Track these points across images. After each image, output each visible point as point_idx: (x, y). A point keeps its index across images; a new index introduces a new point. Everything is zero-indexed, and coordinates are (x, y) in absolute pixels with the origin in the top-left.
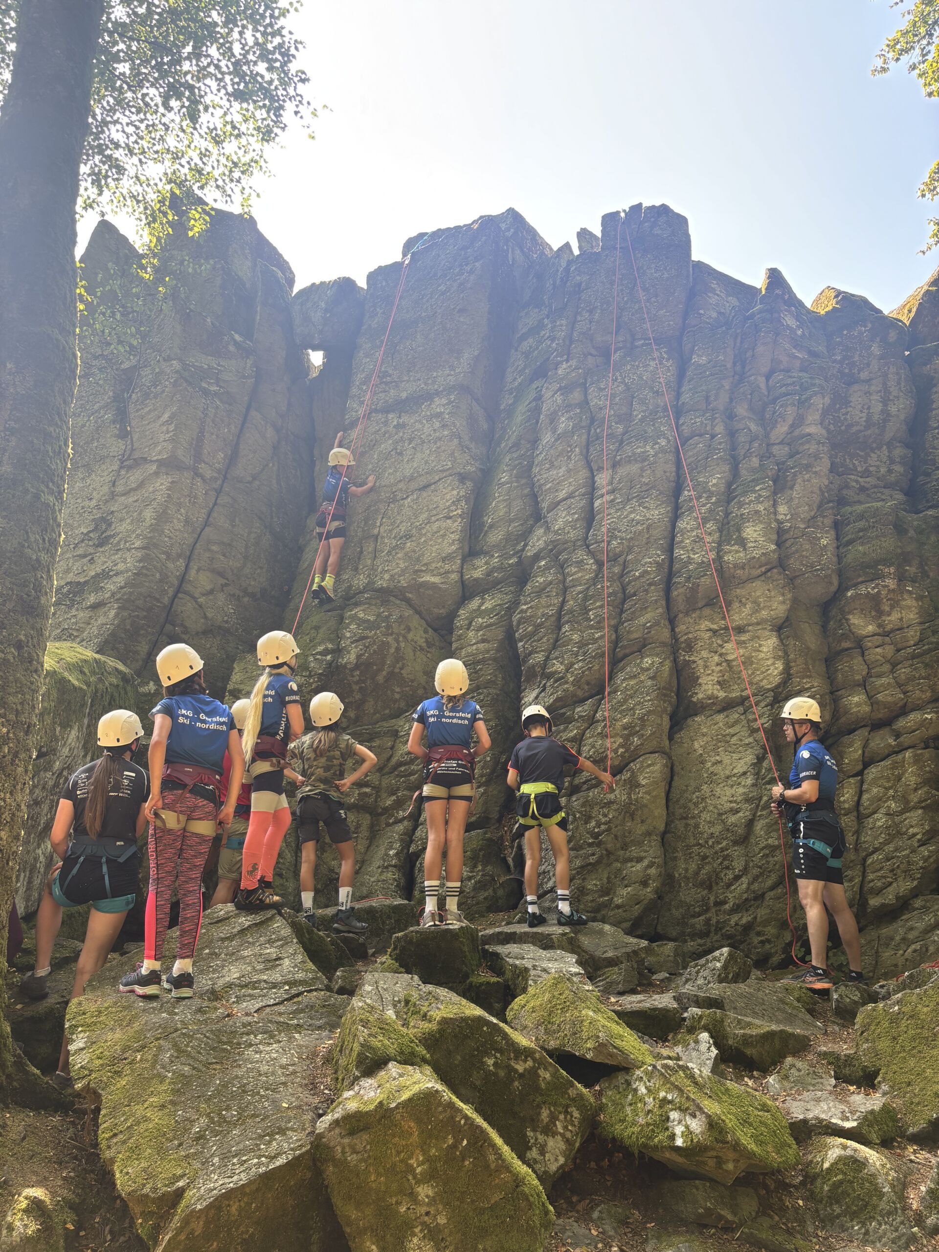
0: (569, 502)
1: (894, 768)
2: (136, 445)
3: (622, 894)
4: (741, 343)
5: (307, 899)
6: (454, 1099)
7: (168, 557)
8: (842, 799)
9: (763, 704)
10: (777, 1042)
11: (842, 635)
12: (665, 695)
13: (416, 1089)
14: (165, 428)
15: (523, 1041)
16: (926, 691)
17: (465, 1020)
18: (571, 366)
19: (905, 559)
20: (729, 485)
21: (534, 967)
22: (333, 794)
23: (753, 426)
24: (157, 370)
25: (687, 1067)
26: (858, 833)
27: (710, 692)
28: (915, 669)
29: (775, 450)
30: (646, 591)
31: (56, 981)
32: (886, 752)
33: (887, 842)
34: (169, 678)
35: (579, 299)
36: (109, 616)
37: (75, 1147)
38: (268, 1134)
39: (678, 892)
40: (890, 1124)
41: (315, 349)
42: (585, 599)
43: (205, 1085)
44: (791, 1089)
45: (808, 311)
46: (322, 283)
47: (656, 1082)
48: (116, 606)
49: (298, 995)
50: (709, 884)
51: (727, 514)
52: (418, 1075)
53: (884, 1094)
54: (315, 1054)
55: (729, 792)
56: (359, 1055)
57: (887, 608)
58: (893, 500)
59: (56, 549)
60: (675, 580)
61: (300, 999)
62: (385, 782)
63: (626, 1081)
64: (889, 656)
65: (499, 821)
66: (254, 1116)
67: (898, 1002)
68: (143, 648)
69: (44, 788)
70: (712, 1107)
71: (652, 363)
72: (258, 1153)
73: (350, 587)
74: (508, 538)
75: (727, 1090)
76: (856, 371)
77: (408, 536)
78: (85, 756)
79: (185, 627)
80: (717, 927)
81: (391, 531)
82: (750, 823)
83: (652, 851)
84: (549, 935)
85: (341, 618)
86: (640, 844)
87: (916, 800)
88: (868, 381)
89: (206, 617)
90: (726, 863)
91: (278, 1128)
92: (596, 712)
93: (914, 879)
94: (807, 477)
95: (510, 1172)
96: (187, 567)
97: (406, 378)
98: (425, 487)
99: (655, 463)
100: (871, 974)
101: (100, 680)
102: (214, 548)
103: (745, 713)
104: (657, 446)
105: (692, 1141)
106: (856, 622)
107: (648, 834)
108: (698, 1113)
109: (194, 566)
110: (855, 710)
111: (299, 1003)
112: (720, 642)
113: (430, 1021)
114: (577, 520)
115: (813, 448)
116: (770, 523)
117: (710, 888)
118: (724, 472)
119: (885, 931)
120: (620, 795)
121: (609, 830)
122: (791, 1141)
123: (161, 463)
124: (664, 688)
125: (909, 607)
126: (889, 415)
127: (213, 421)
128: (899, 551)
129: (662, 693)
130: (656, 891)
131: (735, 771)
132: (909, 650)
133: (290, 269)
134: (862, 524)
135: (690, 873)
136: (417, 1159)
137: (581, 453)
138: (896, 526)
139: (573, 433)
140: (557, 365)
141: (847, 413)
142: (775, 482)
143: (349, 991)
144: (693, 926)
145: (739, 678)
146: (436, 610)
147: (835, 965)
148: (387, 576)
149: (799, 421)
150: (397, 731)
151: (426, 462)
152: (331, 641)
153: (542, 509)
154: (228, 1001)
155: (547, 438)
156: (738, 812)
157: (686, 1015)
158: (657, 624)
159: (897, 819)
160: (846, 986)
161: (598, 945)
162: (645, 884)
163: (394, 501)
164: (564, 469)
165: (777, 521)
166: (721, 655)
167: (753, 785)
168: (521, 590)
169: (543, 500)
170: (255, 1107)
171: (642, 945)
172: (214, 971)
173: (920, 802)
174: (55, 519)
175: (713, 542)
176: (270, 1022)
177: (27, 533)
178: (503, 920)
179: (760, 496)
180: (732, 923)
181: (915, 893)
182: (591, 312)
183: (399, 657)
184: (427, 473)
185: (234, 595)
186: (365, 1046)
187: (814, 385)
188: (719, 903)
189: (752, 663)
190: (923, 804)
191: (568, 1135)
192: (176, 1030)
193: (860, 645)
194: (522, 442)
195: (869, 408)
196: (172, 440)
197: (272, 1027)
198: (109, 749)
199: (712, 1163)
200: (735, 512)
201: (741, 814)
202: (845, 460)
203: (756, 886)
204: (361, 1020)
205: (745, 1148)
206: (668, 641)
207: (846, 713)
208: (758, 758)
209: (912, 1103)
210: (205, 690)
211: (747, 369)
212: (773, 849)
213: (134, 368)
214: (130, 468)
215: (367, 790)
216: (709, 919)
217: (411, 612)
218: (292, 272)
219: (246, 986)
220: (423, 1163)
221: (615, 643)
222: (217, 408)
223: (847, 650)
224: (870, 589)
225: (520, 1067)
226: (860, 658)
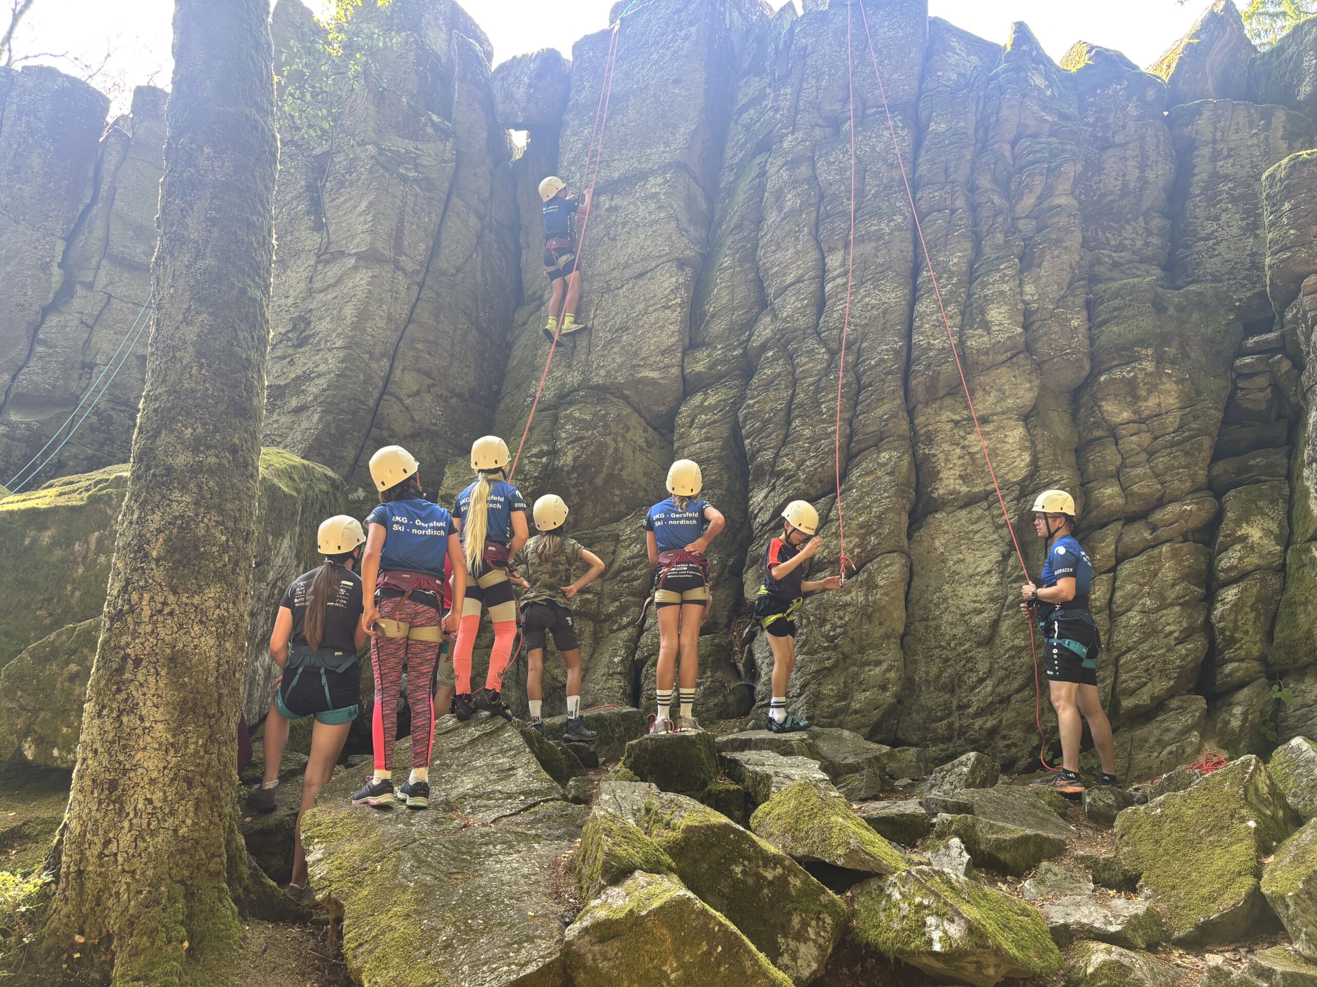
0: (797, 286)
1: (1150, 562)
2: (333, 238)
3: (860, 699)
4: (984, 107)
5: (535, 708)
6: (707, 907)
7: (372, 358)
8: (1093, 597)
9: (1008, 498)
10: (1031, 847)
11: (1094, 423)
12: (904, 492)
13: (667, 897)
14: (362, 219)
15: (771, 848)
16: (1186, 481)
17: (710, 827)
18: (797, 139)
19: (1164, 339)
20: (971, 264)
21: (777, 774)
22: (560, 600)
23: (996, 199)
24: (351, 156)
25: (943, 873)
26: (1110, 632)
27: (952, 487)
28: (1174, 458)
29: (1021, 224)
30: (883, 380)
31: (283, 793)
32: (1142, 546)
33: (1141, 641)
34: (383, 483)
35: (805, 64)
36: (312, 421)
37: (318, 958)
38: (516, 942)
39: (919, 696)
40: (1155, 929)
41: (518, 128)
42: (817, 391)
43: (449, 894)
44: (1048, 893)
45: (1058, 70)
46: (524, 56)
47: (910, 888)
48: (319, 409)
49: (534, 805)
50: (951, 687)
51: (969, 296)
52: (666, 884)
53: (1147, 898)
54: (556, 864)
55: (972, 591)
56: (604, 863)
57: (1144, 393)
58: (1152, 276)
59: (265, 347)
60: (914, 368)
61: (536, 809)
62: (608, 587)
63: (879, 886)
64: (1146, 445)
65: (728, 626)
66: (501, 924)
67: (1161, 805)
68: (350, 453)
69: (259, 599)
70: (971, 912)
71: (886, 133)
72: (508, 961)
73: (564, 385)
74: (731, 329)
75: (985, 895)
76: (1110, 134)
77: (624, 329)
78: (298, 566)
79: (392, 430)
80: (960, 731)
81: (605, 323)
82: (995, 624)
83: (891, 654)
84: (786, 741)
85: (556, 418)
86: (878, 647)
87: (1173, 596)
88: (1124, 145)
89: (413, 420)
90: (969, 665)
91: (526, 936)
92: (830, 511)
93: (1170, 679)
94: (1056, 253)
95: (768, 977)
96: (391, 366)
97: (617, 157)
98: (641, 275)
99: (890, 241)
100: (1123, 777)
101: (310, 486)
102: (419, 346)
103: (989, 508)
104: (892, 224)
105: (951, 946)
106: (1109, 408)
107: (887, 636)
108: (956, 918)
109: (399, 366)
110: (1107, 503)
111: (536, 813)
112: (962, 433)
113: (674, 830)
114: (807, 306)
115: (1063, 221)
116: (1016, 304)
117: (953, 692)
118: (966, 250)
119: (1139, 733)
120: (857, 596)
121: (845, 633)
122: (1052, 945)
123: (360, 256)
124: (902, 484)
125: (1168, 392)
126: (1146, 182)
127: (413, 210)
128: (1158, 330)
129: (901, 490)
130: (896, 695)
131: (979, 570)
132: (1168, 438)
133: (487, 41)
134: (1117, 302)
135: (932, 674)
136: (671, 966)
137: (810, 233)
138: (1154, 304)
139: (801, 211)
140: (782, 138)
141: (1100, 182)
142: (1021, 259)
143: (585, 800)
144: (934, 731)
145: (983, 471)
146: (655, 408)
147: (1085, 768)
148: (602, 373)
149: (1049, 191)
150: (618, 536)
151: (642, 248)
152: (546, 442)
153: (768, 295)
154: (463, 812)
155: (773, 217)
156: (982, 612)
157: (934, 820)
158: (894, 416)
159: (1153, 617)
160: (1100, 789)
161: (838, 751)
162: (884, 688)
163: (608, 290)
164: (791, 250)
165: (1024, 302)
166: (963, 447)
167: (998, 584)
168: (747, 383)
169: (769, 286)
170: (501, 916)
171: (884, 751)
172: (447, 782)
173: (1178, 598)
174: (263, 315)
175: (955, 326)
176: (508, 832)
177: (235, 330)
178: (734, 727)
179: (1005, 275)
180: (977, 726)
181: (1171, 693)
182: (818, 78)
183: (618, 458)
184: (643, 259)
185: (441, 396)
186: (610, 855)
187: (1064, 151)
188: (962, 707)
189: (997, 455)
190: (1181, 601)
191: (821, 941)
192: (414, 841)
193: (1113, 433)
194: (746, 222)
195: (1124, 175)
196: (371, 231)
197: (510, 837)
198: (330, 557)
199: (971, 968)
200: (978, 293)
201: (985, 615)
202: (1097, 233)
203: (1001, 689)
204: (604, 829)
205: (1007, 953)
206: (907, 433)
207: (1098, 506)
208: (1003, 555)
209: (1177, 907)
210: (421, 494)
211: (990, 135)
212: (1020, 649)
213: (327, 153)
214: (327, 262)
215: (590, 596)
216: (952, 724)
217: (629, 410)
218: (490, 45)
219: (480, 797)
220: (677, 970)
221: (850, 437)
222: (416, 195)
223: (1099, 439)
224: (1126, 373)
225: (769, 875)
226: (1114, 448)
